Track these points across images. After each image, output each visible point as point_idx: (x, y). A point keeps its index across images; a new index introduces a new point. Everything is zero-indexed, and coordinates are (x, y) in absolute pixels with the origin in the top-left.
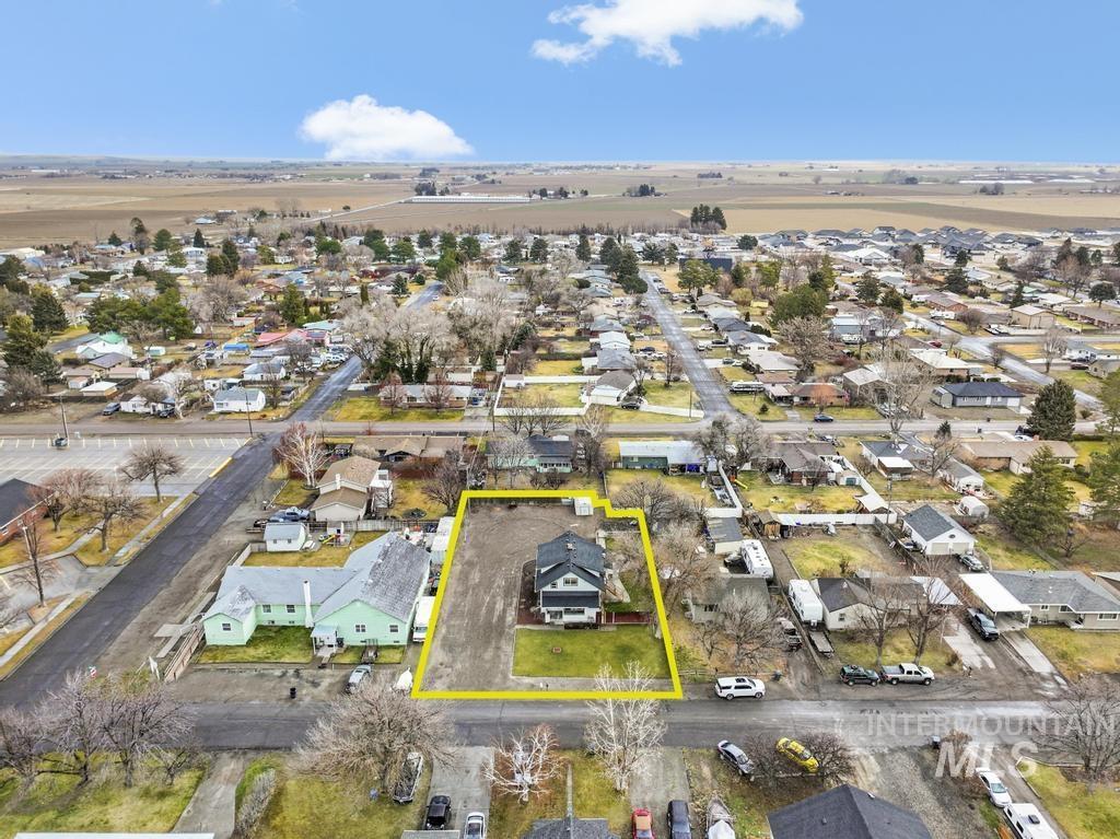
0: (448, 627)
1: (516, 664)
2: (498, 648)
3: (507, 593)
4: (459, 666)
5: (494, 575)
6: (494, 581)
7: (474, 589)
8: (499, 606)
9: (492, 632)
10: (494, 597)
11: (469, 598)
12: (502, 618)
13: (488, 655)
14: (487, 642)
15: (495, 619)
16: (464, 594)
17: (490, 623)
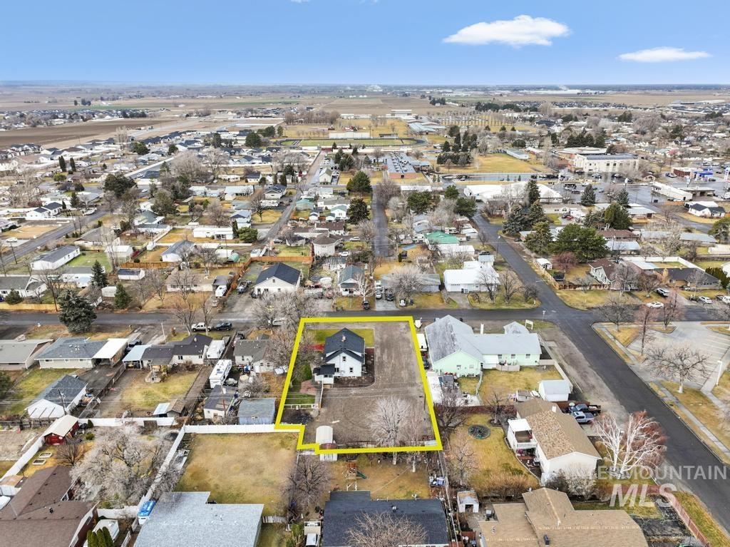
0: (409, 347)
1: (372, 333)
2: (381, 338)
3: (382, 364)
4: (398, 333)
5: (392, 375)
6: (392, 371)
7: (403, 367)
8: (385, 357)
9: (386, 345)
10: (389, 362)
11: (404, 363)
12: (382, 352)
13: (385, 336)
14: (387, 341)
15: (386, 350)
16: (408, 364)
17: (388, 349)
